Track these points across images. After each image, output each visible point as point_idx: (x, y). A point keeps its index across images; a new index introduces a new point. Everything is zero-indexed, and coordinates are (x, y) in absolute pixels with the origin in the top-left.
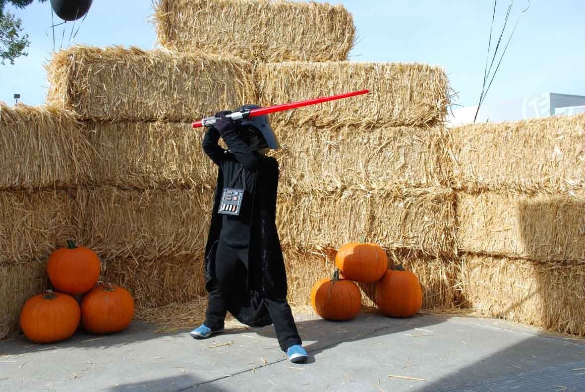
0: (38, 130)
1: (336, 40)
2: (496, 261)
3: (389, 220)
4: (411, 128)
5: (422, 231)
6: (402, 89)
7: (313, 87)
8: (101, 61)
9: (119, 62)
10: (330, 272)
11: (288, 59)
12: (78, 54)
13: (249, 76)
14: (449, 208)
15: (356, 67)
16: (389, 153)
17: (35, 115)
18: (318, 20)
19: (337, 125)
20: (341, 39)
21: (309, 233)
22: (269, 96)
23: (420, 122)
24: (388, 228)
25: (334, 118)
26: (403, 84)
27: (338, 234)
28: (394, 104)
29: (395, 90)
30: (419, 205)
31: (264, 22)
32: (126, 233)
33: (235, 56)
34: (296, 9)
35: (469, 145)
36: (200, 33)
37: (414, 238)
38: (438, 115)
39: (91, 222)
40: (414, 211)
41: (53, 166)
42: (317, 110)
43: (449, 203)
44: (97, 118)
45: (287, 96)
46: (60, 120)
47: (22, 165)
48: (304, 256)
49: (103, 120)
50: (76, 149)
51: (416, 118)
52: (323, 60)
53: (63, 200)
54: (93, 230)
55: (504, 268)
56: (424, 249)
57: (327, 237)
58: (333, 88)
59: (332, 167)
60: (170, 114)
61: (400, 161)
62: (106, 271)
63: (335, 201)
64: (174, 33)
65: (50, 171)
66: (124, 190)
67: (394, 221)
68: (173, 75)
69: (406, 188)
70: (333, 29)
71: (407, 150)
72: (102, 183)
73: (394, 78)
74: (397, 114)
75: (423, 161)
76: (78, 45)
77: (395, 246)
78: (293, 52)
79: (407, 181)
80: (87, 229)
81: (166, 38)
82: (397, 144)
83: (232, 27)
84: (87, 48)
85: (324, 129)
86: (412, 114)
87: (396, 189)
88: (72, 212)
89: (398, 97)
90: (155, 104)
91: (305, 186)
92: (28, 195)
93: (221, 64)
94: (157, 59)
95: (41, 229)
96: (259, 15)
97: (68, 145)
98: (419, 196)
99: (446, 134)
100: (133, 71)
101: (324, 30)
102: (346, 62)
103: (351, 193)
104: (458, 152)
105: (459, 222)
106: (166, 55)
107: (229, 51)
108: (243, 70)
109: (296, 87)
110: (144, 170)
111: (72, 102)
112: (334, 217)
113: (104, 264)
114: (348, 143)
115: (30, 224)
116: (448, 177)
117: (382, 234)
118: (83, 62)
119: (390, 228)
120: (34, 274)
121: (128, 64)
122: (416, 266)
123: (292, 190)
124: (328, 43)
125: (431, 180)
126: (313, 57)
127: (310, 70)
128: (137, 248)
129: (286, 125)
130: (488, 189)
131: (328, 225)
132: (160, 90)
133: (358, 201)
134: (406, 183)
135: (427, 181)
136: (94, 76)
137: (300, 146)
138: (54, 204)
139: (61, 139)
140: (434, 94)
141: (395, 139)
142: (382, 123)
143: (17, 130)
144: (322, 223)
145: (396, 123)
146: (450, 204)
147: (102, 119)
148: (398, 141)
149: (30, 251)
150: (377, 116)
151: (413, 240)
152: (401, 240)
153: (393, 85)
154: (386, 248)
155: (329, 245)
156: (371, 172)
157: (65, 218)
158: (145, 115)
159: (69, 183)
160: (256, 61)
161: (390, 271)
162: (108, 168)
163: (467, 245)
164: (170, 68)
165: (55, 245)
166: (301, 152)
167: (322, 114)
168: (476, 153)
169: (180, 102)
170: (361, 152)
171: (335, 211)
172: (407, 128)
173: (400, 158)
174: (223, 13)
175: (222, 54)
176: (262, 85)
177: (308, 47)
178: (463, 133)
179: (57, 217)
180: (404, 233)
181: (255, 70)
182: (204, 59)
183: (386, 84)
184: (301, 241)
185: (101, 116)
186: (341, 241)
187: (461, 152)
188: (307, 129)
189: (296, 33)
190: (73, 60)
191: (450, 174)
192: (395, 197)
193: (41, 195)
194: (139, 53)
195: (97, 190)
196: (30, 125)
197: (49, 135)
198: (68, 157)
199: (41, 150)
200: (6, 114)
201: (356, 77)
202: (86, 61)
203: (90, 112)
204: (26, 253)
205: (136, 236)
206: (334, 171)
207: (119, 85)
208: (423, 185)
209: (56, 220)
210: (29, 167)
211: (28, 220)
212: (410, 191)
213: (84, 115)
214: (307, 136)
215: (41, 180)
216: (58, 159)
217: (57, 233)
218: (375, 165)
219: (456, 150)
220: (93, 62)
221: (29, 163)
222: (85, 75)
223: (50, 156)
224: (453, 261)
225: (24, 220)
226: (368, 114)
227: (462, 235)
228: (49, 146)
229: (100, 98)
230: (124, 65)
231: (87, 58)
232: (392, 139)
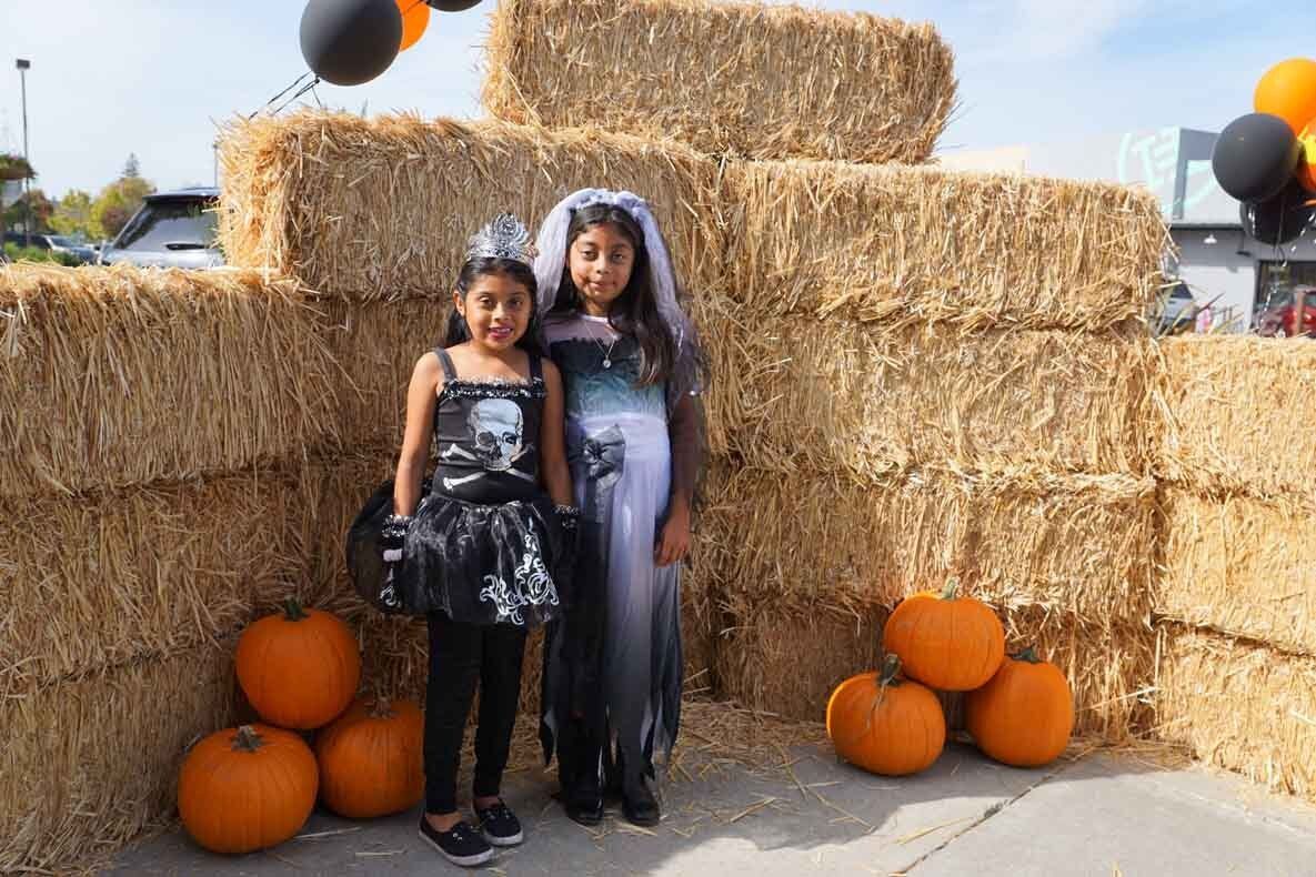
0: (218, 337)
1: (914, 111)
2: (1242, 650)
3: (1009, 544)
4: (1076, 337)
5: (1079, 571)
6: (1063, 243)
7: (857, 224)
8: (366, 152)
9: (410, 156)
10: (863, 650)
11: (799, 151)
12: (311, 134)
13: (710, 191)
14: (1145, 521)
15: (966, 188)
16: (1019, 391)
17: (211, 299)
18: (876, 62)
19: (907, 319)
20: (924, 108)
23: (1098, 324)
24: (1004, 561)
25: (902, 304)
26: (1066, 232)
27: (888, 569)
28: (1042, 278)
29: (1047, 246)
30: (1079, 511)
31: (748, 60)
33: (677, 139)
34: (825, 32)
35: (1210, 387)
36: (595, 80)
37: (1059, 585)
39: (333, 541)
40: (1068, 524)
41: (252, 422)
42: (865, 284)
43: (1145, 511)
44: (354, 297)
46: (268, 306)
47: (182, 427)
48: (807, 612)
49: (367, 297)
50: (303, 374)
51: (1091, 314)
52: (881, 158)
53: (269, 495)
55: (1262, 669)
56: (1079, 611)
57: (863, 574)
58: (904, 231)
59: (889, 417)
61: (1042, 412)
63: (891, 494)
64: (531, 76)
65: (246, 435)
67: (1019, 545)
68: (536, 188)
69: (1052, 472)
70: (906, 83)
71: (1063, 387)
72: (358, 448)
73: (1048, 215)
74: (1046, 302)
75: (1095, 413)
77: (1014, 604)
78: (811, 135)
79: (1056, 456)
80: (323, 557)
82: (1040, 372)
83: (672, 69)
84: (333, 121)
85: (877, 329)
86: (1082, 304)
87: (1031, 477)
88: (287, 520)
89: (1052, 260)
91: (824, 459)
93: (647, 163)
94: (500, 149)
95: (220, 569)
96: (738, 42)
97: (285, 366)
99: (1154, 354)
100: (442, 179)
101: (887, 88)
103: (927, 478)
104: (1180, 397)
105: (1161, 553)
106: (520, 137)
107: (664, 127)
108: (695, 178)
109: (817, 225)
111: (295, 254)
112: (884, 532)
114: (928, 363)
115: (195, 560)
116: (1148, 453)
117: (989, 574)
118: (323, 155)
120: (204, 675)
121: (431, 159)
123: (793, 466)
124: (895, 118)
125: (1109, 456)
126: (857, 149)
127: (854, 185)
129: (787, 313)
130: (1245, 493)
131: (868, 547)
133: (942, 497)
134: (1052, 462)
135: (1101, 459)
136: (348, 189)
137: (817, 364)
138: (249, 505)
139: (271, 352)
140: (1136, 259)
141: (1037, 359)
142: (1011, 321)
143: (171, 339)
145: (1042, 321)
146: (1147, 514)
147: (363, 297)
148: (1043, 366)
149: (195, 624)
150: (1002, 303)
151: (1057, 590)
152: (1031, 586)
153: (1044, 235)
154: (995, 604)
155: (867, 592)
156: (978, 431)
157: (273, 538)
159: (285, 456)
160: (725, 156)
162: (374, 415)
163: (1177, 608)
164: (529, 172)
165: (251, 602)
166: (817, 378)
167: (875, 292)
168: (1224, 406)
170: (958, 386)
171: (886, 517)
172: (1066, 335)
173: (1045, 405)
174: (652, 30)
175: (647, 135)
176: (738, 216)
177: (849, 125)
178: (1195, 355)
179: (256, 536)
180: (1038, 574)
181: (723, 176)
182: (608, 149)
183: (1027, 230)
184: (803, 581)
185: (361, 288)
187: (1186, 397)
188: (839, 326)
189: (823, 91)
190: (299, 149)
191: (1153, 446)
192: (1026, 493)
194: (457, 132)
195: (347, 466)
197: (243, 345)
198: (286, 396)
199: (226, 386)
200: (145, 303)
201: (958, 207)
202: (332, 151)
203: (336, 281)
204: (187, 629)
206: (891, 425)
207: (408, 214)
208: (1091, 469)
209: (252, 543)
210: (197, 429)
211: (191, 552)
212: (1061, 479)
213: (323, 286)
214: (837, 340)
215: (225, 457)
216: (264, 406)
217: (255, 573)
218: (987, 417)
219: (1175, 392)
220: (345, 157)
221: (198, 418)
222: (327, 188)
223: (245, 397)
224: (1136, 636)
225: (182, 551)
226: (982, 297)
227: (1165, 584)
228: (242, 372)
229: (362, 245)
230: (420, 163)
231: (333, 145)
232: (1032, 358)
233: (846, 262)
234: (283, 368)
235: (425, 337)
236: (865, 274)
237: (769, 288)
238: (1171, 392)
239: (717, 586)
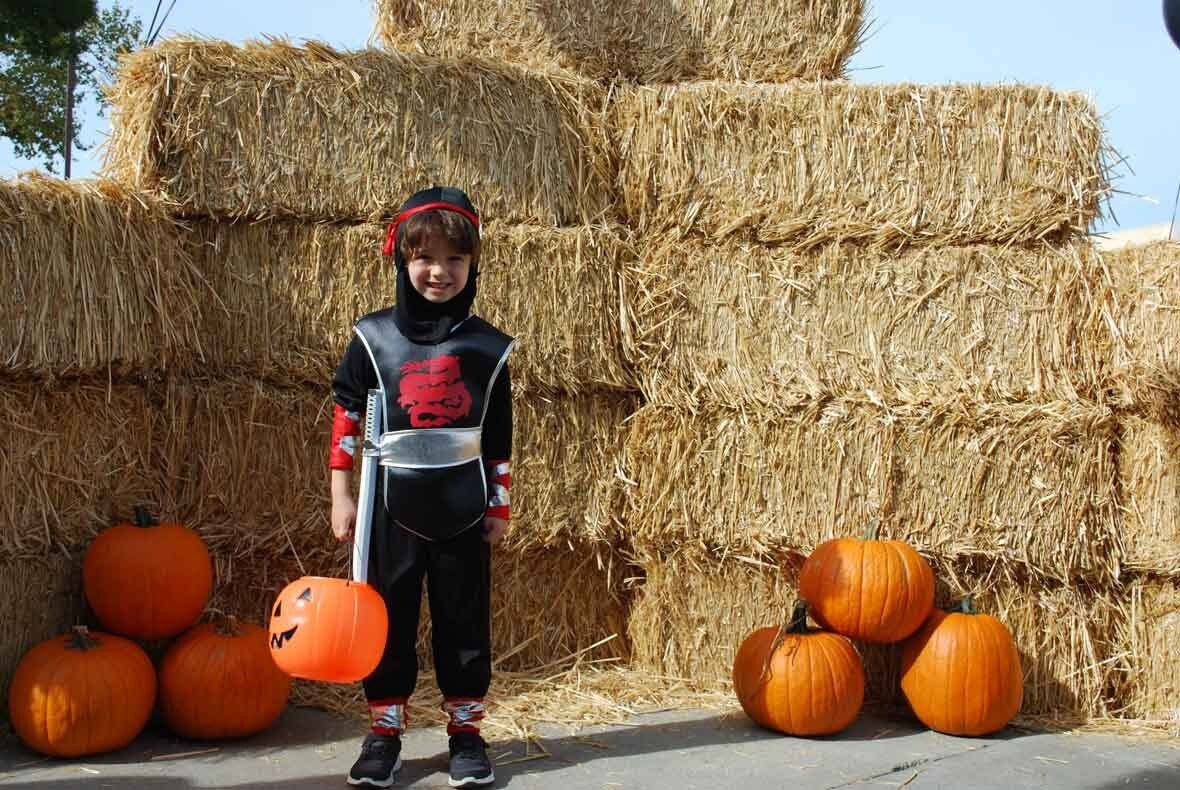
0: (72, 238)
1: (816, 28)
3: (941, 482)
4: (1004, 251)
5: (1028, 515)
6: (981, 150)
7: (754, 142)
8: (233, 74)
9: (276, 77)
10: (786, 609)
11: (694, 74)
12: (179, 56)
13: (595, 115)
14: (1100, 455)
15: (867, 95)
16: (943, 312)
17: (66, 201)
19: (811, 239)
20: (828, 26)
21: (735, 509)
22: (643, 165)
23: (1028, 235)
24: (938, 504)
25: (805, 222)
26: (984, 139)
27: (808, 514)
28: (962, 189)
29: (963, 154)
30: (1020, 446)
32: (283, 493)
33: (563, 66)
35: (1158, 294)
36: (479, 12)
37: (1004, 530)
38: (1077, 218)
39: (200, 464)
40: (1010, 460)
41: (107, 325)
42: (764, 201)
43: (1100, 445)
44: (222, 213)
45: (688, 165)
46: (128, 214)
47: (31, 322)
48: (720, 565)
49: (235, 216)
50: (164, 285)
51: (1018, 225)
52: (783, 78)
53: (134, 410)
54: (202, 482)
56: (1030, 561)
57: (780, 522)
58: (804, 146)
59: (798, 345)
60: (396, 206)
61: (972, 334)
62: (231, 585)
63: (804, 429)
64: (415, 12)
65: (99, 337)
66: (283, 388)
67: (955, 485)
68: (408, 112)
69: (987, 402)
71: (993, 306)
72: (229, 370)
73: (963, 122)
74: (967, 214)
75: (1033, 334)
76: (180, 36)
77: (955, 550)
78: (706, 57)
79: (991, 385)
80: (189, 480)
81: (397, 21)
82: (966, 290)
84: (200, 43)
85: (780, 250)
86: (1008, 213)
87: (961, 405)
88: (153, 439)
89: (970, 170)
90: (363, 182)
91: (729, 392)
92: (47, 394)
93: (528, 86)
94: (370, 70)
95: (75, 477)
97: (145, 276)
98: (1019, 425)
99: (1095, 265)
100: (310, 102)
101: (786, 5)
102: (839, 81)
103: (845, 411)
104: (1127, 312)
105: (1126, 493)
106: (393, 62)
107: (549, 54)
108: (579, 102)
109: (710, 145)
110: (331, 340)
111: (161, 172)
112: (800, 472)
113: (226, 567)
114: (839, 286)
115: (47, 464)
116: (1098, 378)
117: (922, 519)
118: (189, 74)
119: (943, 504)
120: (54, 585)
121: (300, 81)
122: (1009, 602)
123: (696, 401)
124: (796, 36)
125: (1053, 382)
126: (756, 70)
127: (748, 102)
128: (307, 533)
129: (684, 238)
131: (783, 491)
132: (374, 147)
133: (863, 431)
134: (988, 391)
135: (1044, 387)
136: (216, 110)
137: (718, 292)
138: (110, 418)
139: (129, 259)
140: (1067, 163)
141: (961, 276)
142: (929, 237)
143: (21, 234)
144: (769, 484)
145: (964, 236)
146: (1102, 445)
147: (231, 215)
148: (968, 284)
149: (44, 529)
150: (916, 216)
151: (1003, 537)
152: (970, 532)
153: (960, 140)
154: (930, 553)
155: (784, 540)
156: (898, 360)
157: (137, 453)
158: (338, 206)
159: (146, 367)
160: (614, 81)
161: (941, 612)
162: (245, 336)
163: (1147, 554)
165: (108, 515)
166: (719, 306)
167: (774, 212)
169: (422, 178)
170: (873, 309)
171: (802, 455)
172: (992, 249)
173: (974, 326)
175: (530, 62)
176: (628, 135)
177: (746, 45)
178: (1141, 263)
179: (117, 449)
180: (979, 518)
181: (611, 101)
182: (486, 74)
183: (941, 137)
184: (714, 529)
185: (229, 206)
186: (816, 534)
187: (1137, 312)
188: (737, 250)
189: (715, 12)
190: (167, 70)
191: (1105, 370)
192: (957, 425)
193: (77, 394)
194: (327, 56)
195: (216, 387)
196: (52, 225)
197: (99, 249)
198: (144, 305)
199: (79, 287)
201: (864, 119)
202: (198, 73)
203: (203, 197)
204: (36, 533)
205: (306, 501)
206: (801, 354)
207: (276, 134)
208: (1032, 397)
209: (112, 455)
210: (46, 325)
211: (43, 455)
212: (997, 410)
213: (188, 203)
214: (737, 266)
215: (75, 355)
216: (119, 309)
217: (113, 488)
218: (909, 343)
219: (1122, 307)
220: (213, 77)
221: (48, 315)
222: (194, 107)
223: (99, 300)
224: (1107, 594)
225: (33, 453)
226: (894, 213)
227: (1133, 528)
228: (98, 276)
229: (230, 164)
230: (288, 84)
231: (200, 66)
232: (954, 276)
233: (743, 181)
234: (143, 276)
235: (297, 258)
236: (763, 193)
237: (662, 213)
238: (1119, 308)
239: (622, 537)
